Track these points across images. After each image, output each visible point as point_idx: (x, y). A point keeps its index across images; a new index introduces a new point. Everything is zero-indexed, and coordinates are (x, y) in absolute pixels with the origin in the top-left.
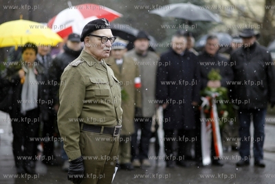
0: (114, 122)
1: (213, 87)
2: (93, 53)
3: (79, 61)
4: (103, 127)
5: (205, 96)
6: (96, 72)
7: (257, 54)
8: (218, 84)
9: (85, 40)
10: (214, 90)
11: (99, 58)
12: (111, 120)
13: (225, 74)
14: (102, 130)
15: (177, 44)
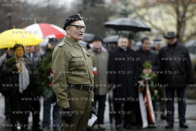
0: (89, 82)
1: (147, 73)
2: (72, 37)
3: (64, 43)
4: (82, 86)
5: (141, 79)
6: (75, 50)
7: (178, 49)
8: (150, 71)
9: (67, 28)
10: (147, 75)
11: (76, 40)
12: (87, 81)
13: (155, 64)
14: (81, 88)
15: (122, 42)
